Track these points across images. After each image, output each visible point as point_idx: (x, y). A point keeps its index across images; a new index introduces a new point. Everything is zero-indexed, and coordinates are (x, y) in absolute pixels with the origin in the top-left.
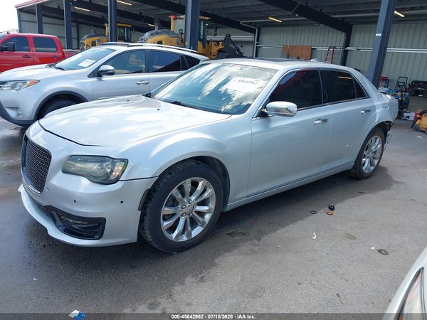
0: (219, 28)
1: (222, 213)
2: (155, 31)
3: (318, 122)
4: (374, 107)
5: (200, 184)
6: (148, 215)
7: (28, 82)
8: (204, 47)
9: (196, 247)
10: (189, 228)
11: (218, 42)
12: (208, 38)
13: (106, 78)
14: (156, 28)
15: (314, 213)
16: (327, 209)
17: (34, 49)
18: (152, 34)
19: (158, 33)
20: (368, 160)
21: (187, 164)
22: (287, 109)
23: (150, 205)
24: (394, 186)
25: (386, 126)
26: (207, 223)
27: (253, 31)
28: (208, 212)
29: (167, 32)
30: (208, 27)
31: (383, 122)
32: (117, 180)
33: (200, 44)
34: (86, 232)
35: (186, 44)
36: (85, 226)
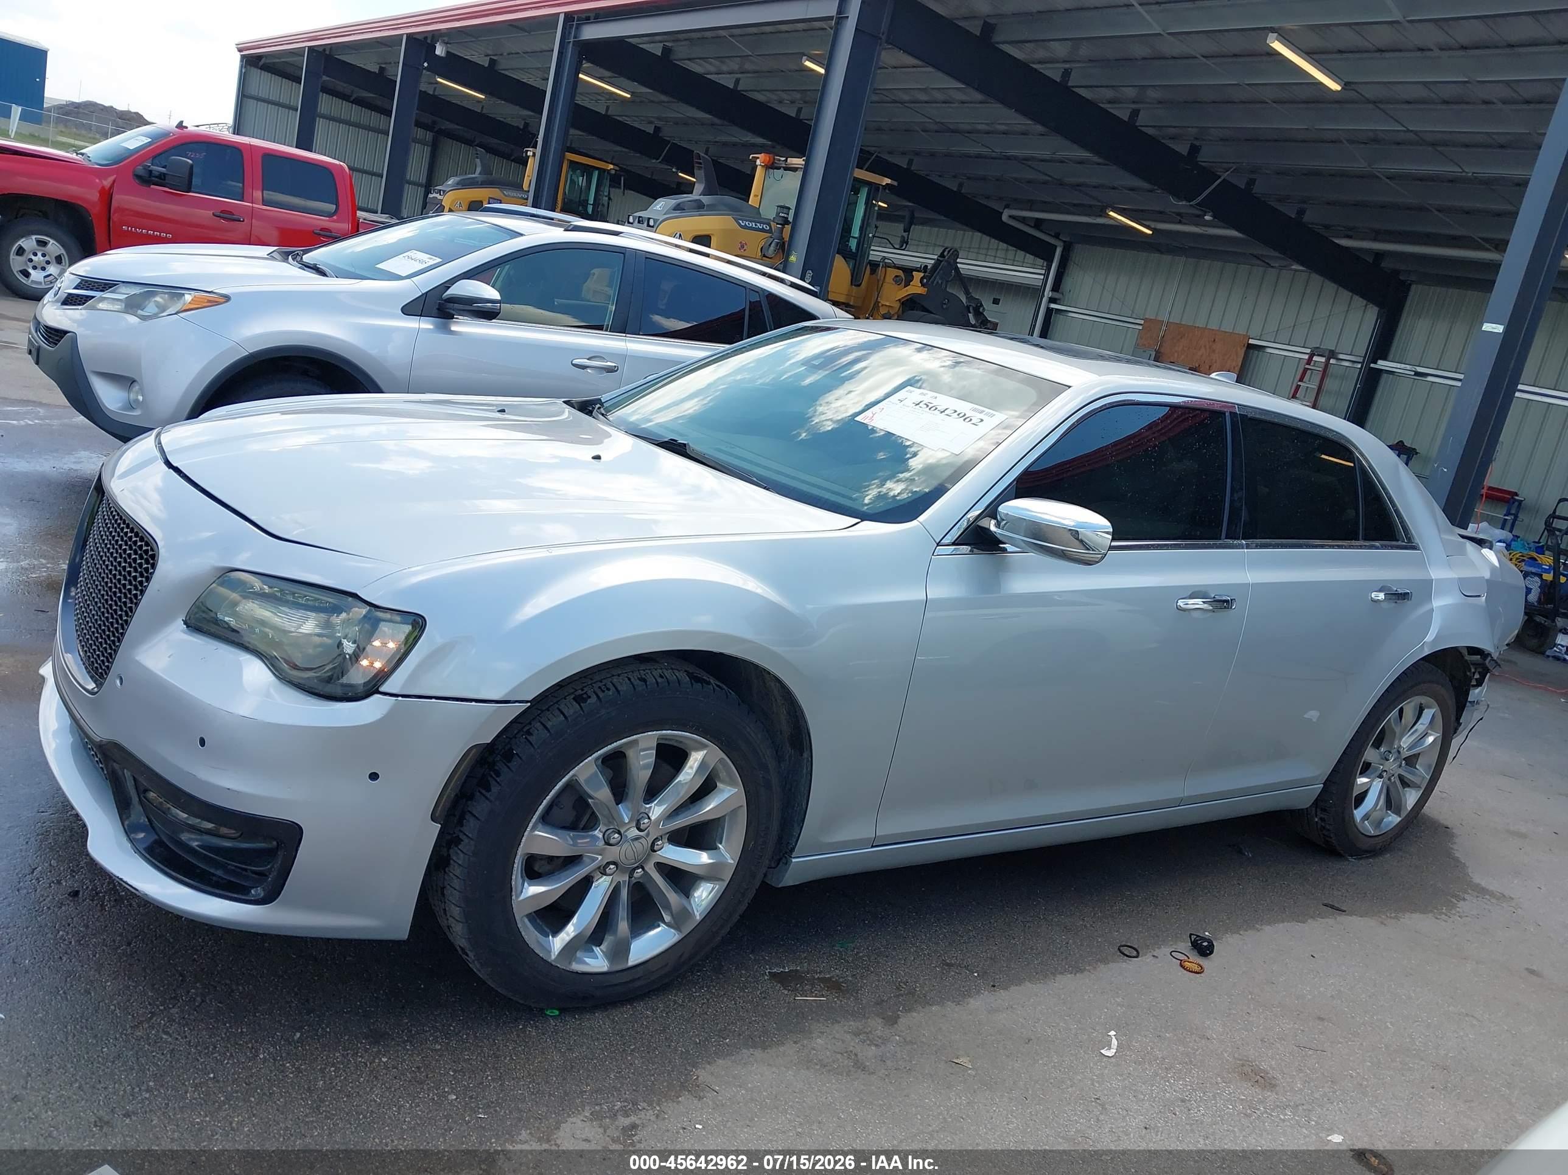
0: (925, 222)
1: (766, 889)
2: (695, 196)
3: (1198, 603)
4: (1427, 587)
5: (695, 759)
6: (466, 845)
7: (188, 297)
8: (855, 281)
9: (640, 1006)
10: (623, 926)
11: (908, 272)
12: (877, 253)
13: (466, 327)
14: (699, 188)
15: (1129, 951)
16: (1185, 946)
17: (258, 194)
18: (678, 208)
19: (699, 206)
20: (1377, 785)
21: (653, 674)
22: (1075, 534)
23: (481, 807)
24: (1468, 905)
25: (1466, 665)
26: (698, 918)
27: (1044, 252)
28: (710, 874)
29: (733, 210)
30: (883, 215)
31: (1455, 650)
32: (373, 687)
33: (841, 269)
34: (223, 867)
35: (793, 258)
36: (228, 844)
